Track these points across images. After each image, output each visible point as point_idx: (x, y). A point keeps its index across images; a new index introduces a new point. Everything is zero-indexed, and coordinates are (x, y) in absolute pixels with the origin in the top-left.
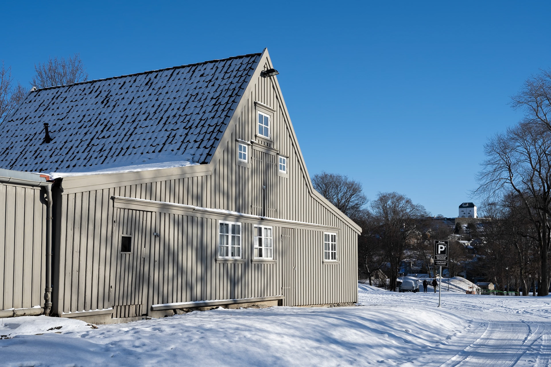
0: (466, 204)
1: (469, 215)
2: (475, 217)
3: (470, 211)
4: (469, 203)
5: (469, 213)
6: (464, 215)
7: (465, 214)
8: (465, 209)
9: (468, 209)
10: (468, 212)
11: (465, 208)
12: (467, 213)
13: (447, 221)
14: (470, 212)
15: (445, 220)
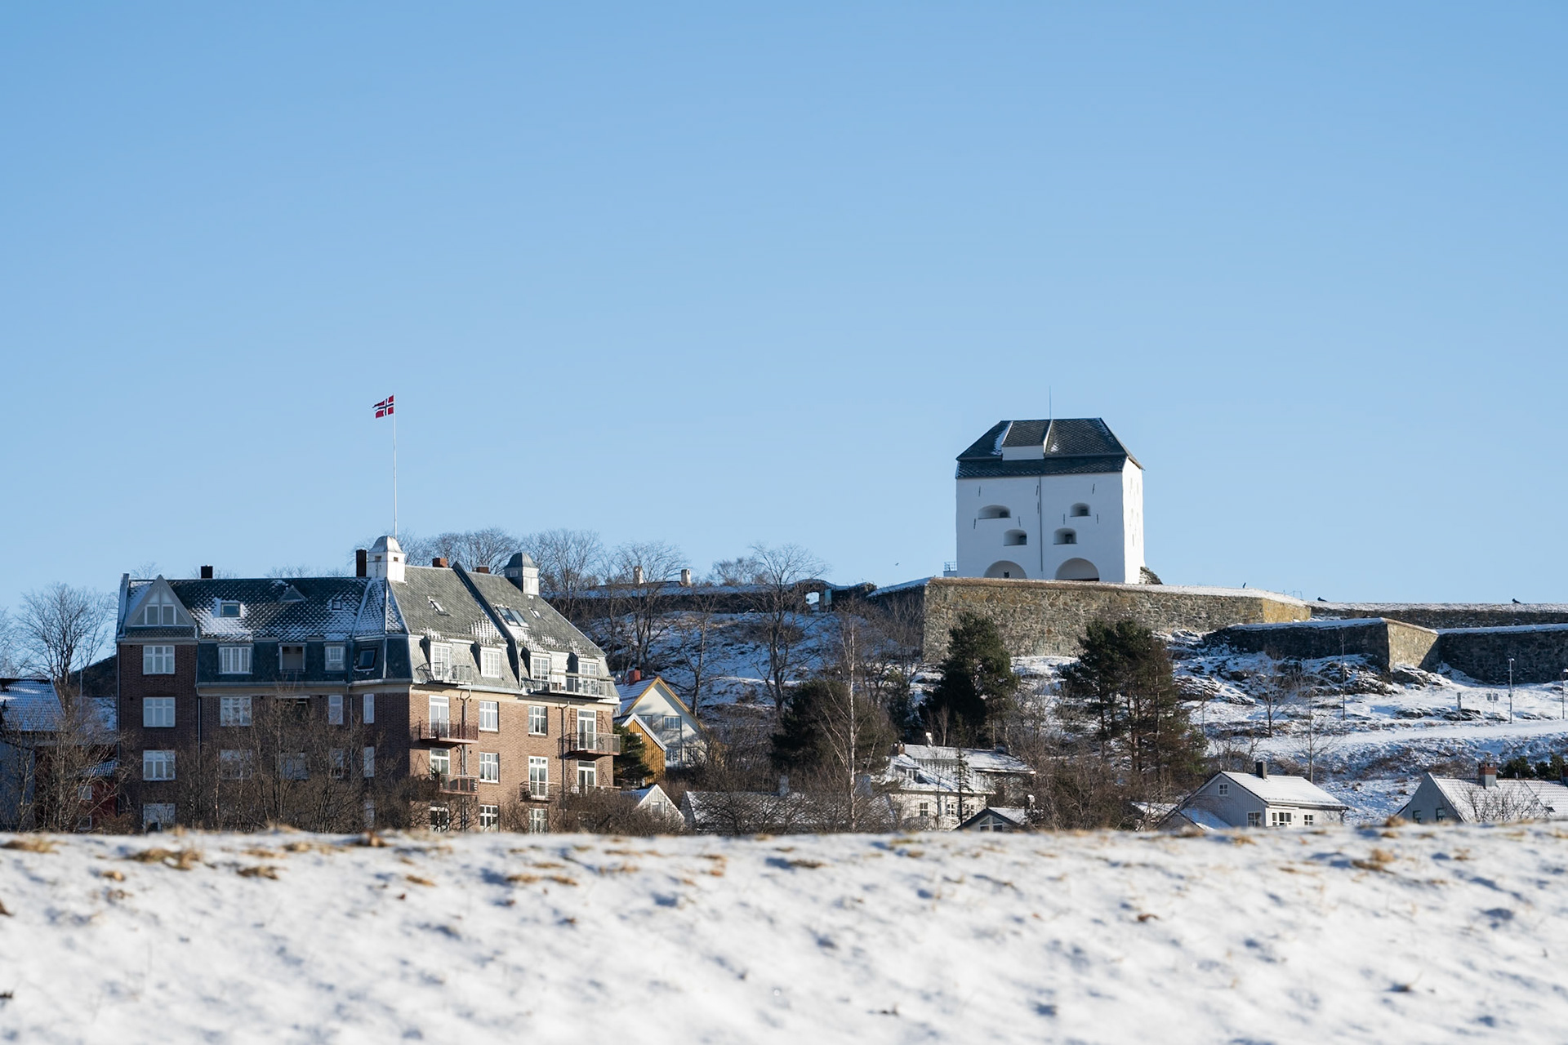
0: (1028, 432)
1: (1068, 552)
2: (1133, 578)
3: (1083, 511)
4: (1060, 423)
5: (1068, 537)
6: (1015, 554)
7: (1021, 539)
8: (1025, 484)
9: (1054, 484)
10: (1059, 517)
11: (1029, 483)
12: (1050, 537)
13: (833, 619)
14: (1075, 524)
15: (807, 610)
